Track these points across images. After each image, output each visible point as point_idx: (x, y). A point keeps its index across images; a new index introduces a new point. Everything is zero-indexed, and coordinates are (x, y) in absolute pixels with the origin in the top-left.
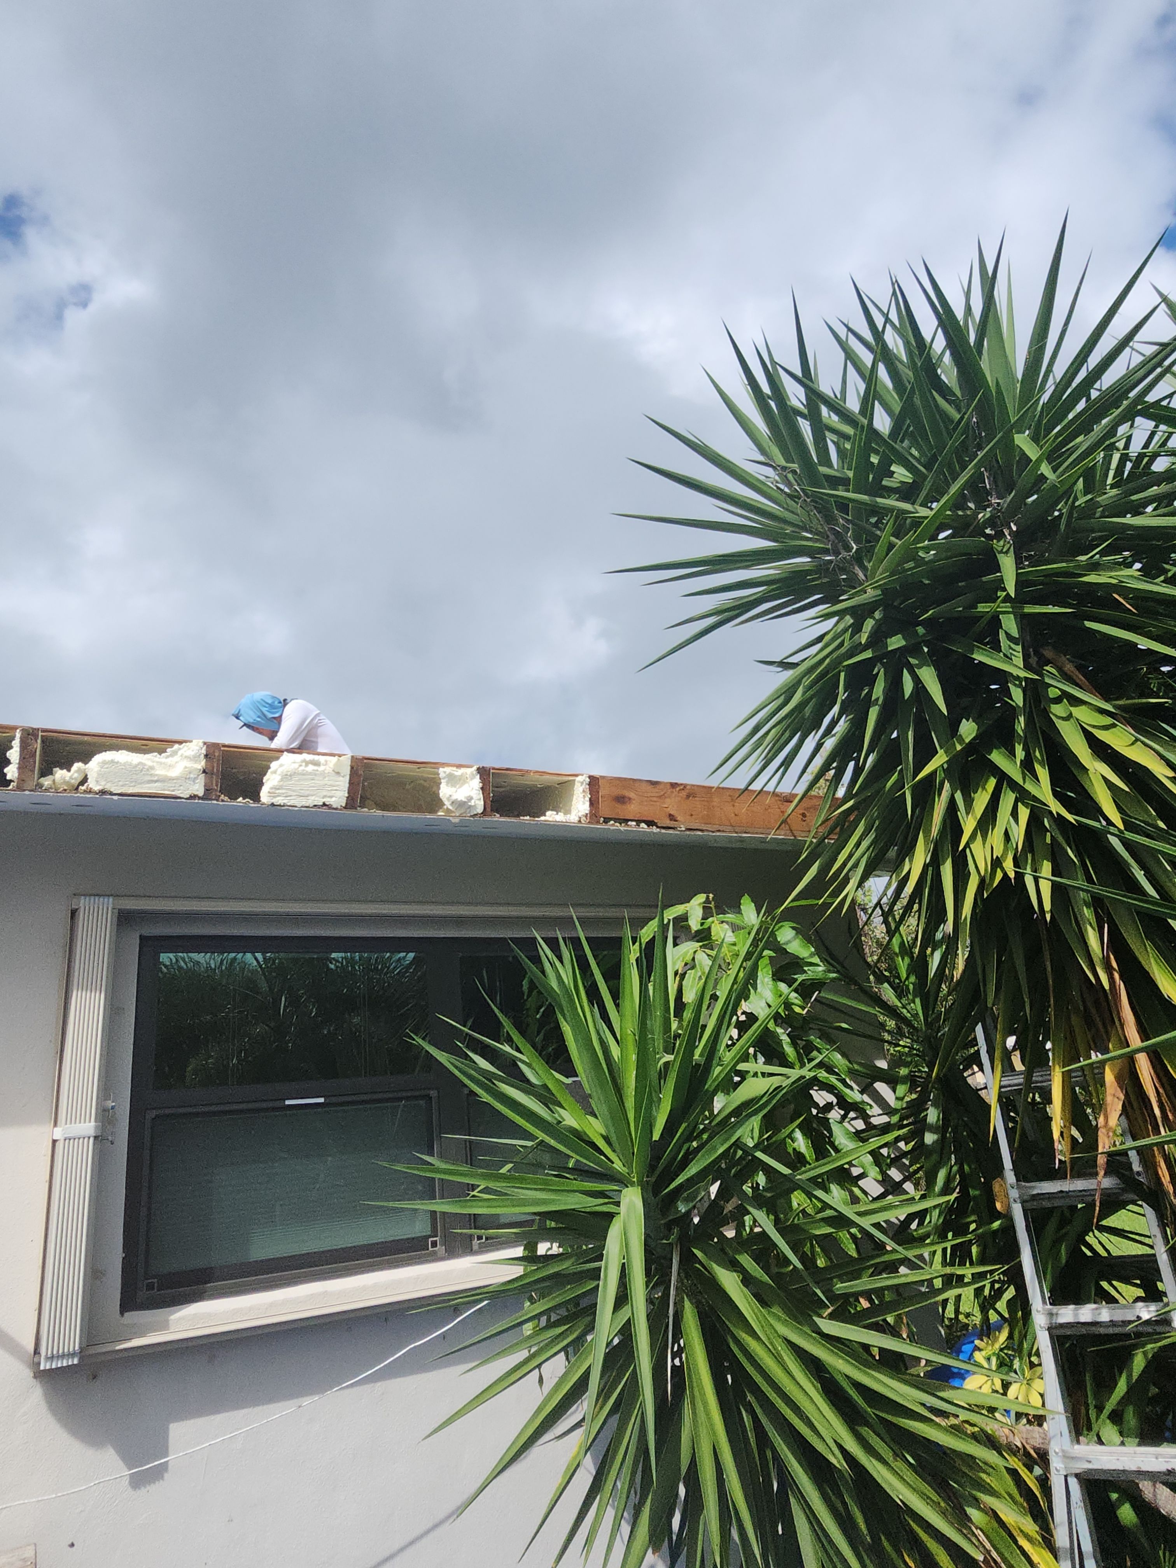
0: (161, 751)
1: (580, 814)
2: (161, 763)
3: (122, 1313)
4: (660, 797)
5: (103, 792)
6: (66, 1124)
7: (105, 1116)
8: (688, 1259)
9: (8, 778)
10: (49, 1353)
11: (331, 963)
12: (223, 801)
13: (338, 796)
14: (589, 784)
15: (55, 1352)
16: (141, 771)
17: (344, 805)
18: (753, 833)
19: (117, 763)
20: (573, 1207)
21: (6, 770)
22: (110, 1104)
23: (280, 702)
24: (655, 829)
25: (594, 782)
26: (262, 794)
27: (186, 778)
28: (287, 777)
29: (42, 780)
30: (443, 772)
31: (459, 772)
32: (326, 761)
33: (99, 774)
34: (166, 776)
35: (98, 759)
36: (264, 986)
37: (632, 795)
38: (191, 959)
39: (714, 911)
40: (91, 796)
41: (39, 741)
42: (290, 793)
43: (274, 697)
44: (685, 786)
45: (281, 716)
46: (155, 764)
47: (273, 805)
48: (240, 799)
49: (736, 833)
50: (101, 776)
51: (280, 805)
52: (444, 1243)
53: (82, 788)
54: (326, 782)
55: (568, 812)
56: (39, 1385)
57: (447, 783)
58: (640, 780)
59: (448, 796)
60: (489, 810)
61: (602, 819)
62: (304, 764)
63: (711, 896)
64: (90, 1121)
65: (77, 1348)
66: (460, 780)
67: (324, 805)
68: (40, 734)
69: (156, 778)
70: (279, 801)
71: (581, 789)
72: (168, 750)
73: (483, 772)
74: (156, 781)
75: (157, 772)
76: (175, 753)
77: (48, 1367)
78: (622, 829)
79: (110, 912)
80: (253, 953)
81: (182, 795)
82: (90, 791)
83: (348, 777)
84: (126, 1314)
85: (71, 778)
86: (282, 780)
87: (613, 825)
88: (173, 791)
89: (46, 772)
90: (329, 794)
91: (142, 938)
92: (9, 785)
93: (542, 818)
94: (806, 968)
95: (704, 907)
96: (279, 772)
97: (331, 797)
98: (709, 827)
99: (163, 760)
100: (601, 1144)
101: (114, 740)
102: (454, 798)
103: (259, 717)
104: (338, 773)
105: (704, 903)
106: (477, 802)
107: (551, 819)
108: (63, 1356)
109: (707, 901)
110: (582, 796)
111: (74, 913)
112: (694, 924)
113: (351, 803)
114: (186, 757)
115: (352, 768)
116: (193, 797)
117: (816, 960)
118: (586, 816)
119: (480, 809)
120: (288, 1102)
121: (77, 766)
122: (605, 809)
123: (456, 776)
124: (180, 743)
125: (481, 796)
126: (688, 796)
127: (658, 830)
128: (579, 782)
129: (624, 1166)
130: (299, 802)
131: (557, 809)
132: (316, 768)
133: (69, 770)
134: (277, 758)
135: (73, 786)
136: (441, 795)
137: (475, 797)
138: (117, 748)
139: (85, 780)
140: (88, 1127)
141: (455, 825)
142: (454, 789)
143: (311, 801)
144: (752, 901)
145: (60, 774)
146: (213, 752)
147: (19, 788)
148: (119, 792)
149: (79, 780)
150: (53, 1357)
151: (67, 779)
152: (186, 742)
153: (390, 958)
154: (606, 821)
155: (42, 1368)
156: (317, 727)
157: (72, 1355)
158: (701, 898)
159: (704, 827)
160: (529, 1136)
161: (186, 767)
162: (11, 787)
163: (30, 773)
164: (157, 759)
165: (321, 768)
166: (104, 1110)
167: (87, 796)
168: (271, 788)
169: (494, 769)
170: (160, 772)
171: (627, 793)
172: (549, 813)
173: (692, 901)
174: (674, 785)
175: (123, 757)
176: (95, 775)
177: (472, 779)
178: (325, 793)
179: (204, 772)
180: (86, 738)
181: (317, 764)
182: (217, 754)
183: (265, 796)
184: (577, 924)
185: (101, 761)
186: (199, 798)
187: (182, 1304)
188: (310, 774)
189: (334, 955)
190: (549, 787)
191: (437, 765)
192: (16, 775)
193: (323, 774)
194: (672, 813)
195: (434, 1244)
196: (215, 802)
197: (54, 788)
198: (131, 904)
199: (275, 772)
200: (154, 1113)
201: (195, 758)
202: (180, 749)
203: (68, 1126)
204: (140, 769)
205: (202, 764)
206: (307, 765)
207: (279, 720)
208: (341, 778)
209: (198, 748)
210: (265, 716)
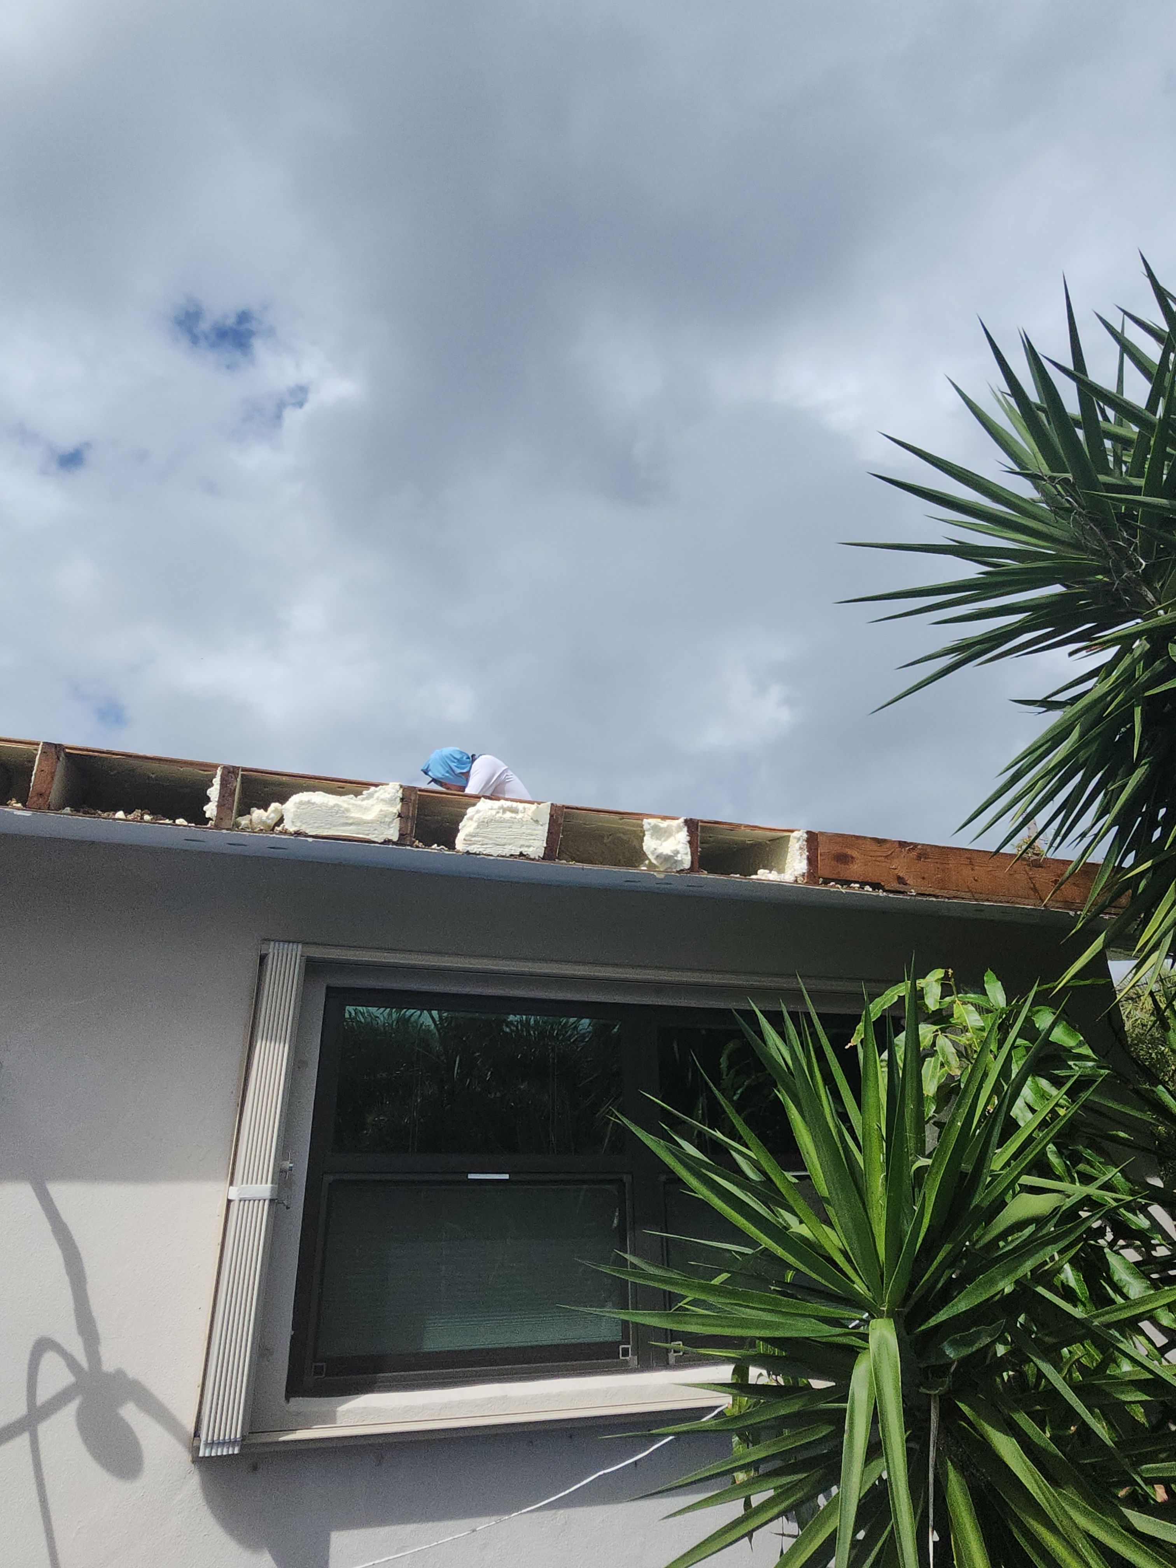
0: (357, 794)
1: (797, 873)
2: (356, 805)
3: (287, 1399)
4: (886, 857)
5: (297, 834)
6: (242, 1183)
7: (282, 1178)
8: (950, 1413)
9: (207, 815)
10: (210, 1438)
11: (507, 1026)
12: (417, 847)
13: (536, 847)
14: (807, 841)
15: (215, 1438)
16: (337, 813)
17: (542, 856)
18: (996, 902)
19: (314, 804)
20: (807, 1335)
21: (205, 808)
22: (288, 1165)
23: (468, 758)
24: (881, 893)
25: (812, 839)
26: (457, 842)
27: (381, 821)
28: (484, 824)
29: (239, 819)
30: (647, 823)
31: (664, 824)
32: (525, 809)
33: (295, 815)
34: (361, 819)
35: (295, 799)
36: (437, 1047)
37: (855, 853)
38: (370, 1014)
39: (954, 989)
40: (286, 837)
41: (239, 779)
42: (486, 841)
43: (461, 752)
44: (915, 845)
45: (469, 772)
46: (350, 806)
47: (468, 853)
48: (435, 846)
49: (976, 900)
50: (297, 816)
51: (475, 854)
52: (636, 1352)
53: (279, 829)
54: (524, 831)
55: (781, 871)
56: (197, 1472)
57: (652, 835)
58: (865, 838)
59: (652, 849)
60: (696, 865)
61: (821, 879)
62: (501, 811)
63: (950, 971)
64: (266, 1182)
65: (238, 1436)
66: (665, 832)
67: (521, 854)
68: (241, 773)
69: (350, 821)
70: (474, 849)
71: (797, 846)
72: (365, 792)
73: (691, 824)
74: (351, 824)
75: (352, 815)
76: (371, 796)
77: (207, 1455)
78: (844, 891)
79: (298, 957)
80: (429, 1011)
81: (376, 840)
82: (285, 832)
83: (547, 826)
84: (292, 1400)
85: (268, 818)
86: (478, 827)
87: (832, 887)
88: (368, 835)
89: (244, 811)
90: (527, 843)
91: (329, 988)
92: (207, 823)
93: (753, 877)
94: (1071, 1063)
95: (942, 984)
96: (475, 819)
97: (529, 846)
98: (944, 893)
99: (359, 803)
100: (840, 1259)
101: (311, 782)
102: (659, 851)
103: (448, 772)
104: (537, 821)
105: (942, 979)
106: (684, 857)
107: (763, 878)
108: (223, 1444)
109: (946, 977)
110: (798, 853)
111: (263, 959)
112: (932, 1002)
113: (550, 854)
114: (382, 800)
115: (551, 816)
116: (387, 842)
117: (1086, 1051)
118: (803, 875)
119: (687, 865)
120: (471, 1176)
121: (274, 806)
122: (824, 870)
123: (661, 828)
124: (376, 785)
125: (689, 850)
126: (919, 857)
127: (885, 894)
128: (795, 838)
129: (869, 1290)
130: (495, 851)
131: (769, 867)
132: (513, 815)
133: (266, 810)
134: (474, 805)
135: (269, 826)
136: (645, 848)
137: (682, 851)
138: (313, 789)
139: (281, 820)
140: (264, 1189)
141: (660, 882)
142: (659, 842)
143: (507, 851)
144: (998, 979)
145: (257, 814)
146: (408, 795)
147: (217, 827)
148: (314, 834)
149: (276, 820)
150: (213, 1443)
151: (264, 818)
152: (382, 784)
153: (567, 1022)
154: (826, 882)
155: (201, 1454)
156: (504, 783)
157: (232, 1443)
158: (939, 973)
159: (937, 892)
160: (752, 1243)
161: (381, 811)
162: (209, 825)
163: (229, 812)
164: (352, 801)
165: (520, 816)
166: (282, 1171)
167: (283, 837)
168: (467, 835)
169: (702, 822)
170: (355, 815)
171: (849, 852)
172: (760, 871)
173: (928, 977)
174: (902, 844)
175: (319, 798)
176: (291, 816)
177: (678, 832)
178: (522, 842)
179: (399, 816)
180: (284, 778)
181: (515, 811)
182: (413, 798)
183: (460, 844)
184: (807, 997)
185: (298, 801)
186: (394, 843)
187: (350, 1395)
188: (507, 821)
189: (511, 1018)
190: (760, 844)
191: (640, 816)
192: (215, 813)
193: (521, 822)
194: (901, 875)
195: (625, 1352)
196: (409, 848)
197: (251, 828)
198: (318, 953)
199: (471, 819)
200: (331, 1178)
201: (391, 802)
202: (376, 792)
203: (244, 1185)
204: (335, 811)
205: (397, 808)
206: (504, 812)
207: (467, 775)
208: (540, 827)
209: (394, 791)
210: (453, 771)
